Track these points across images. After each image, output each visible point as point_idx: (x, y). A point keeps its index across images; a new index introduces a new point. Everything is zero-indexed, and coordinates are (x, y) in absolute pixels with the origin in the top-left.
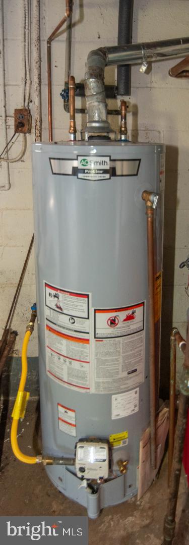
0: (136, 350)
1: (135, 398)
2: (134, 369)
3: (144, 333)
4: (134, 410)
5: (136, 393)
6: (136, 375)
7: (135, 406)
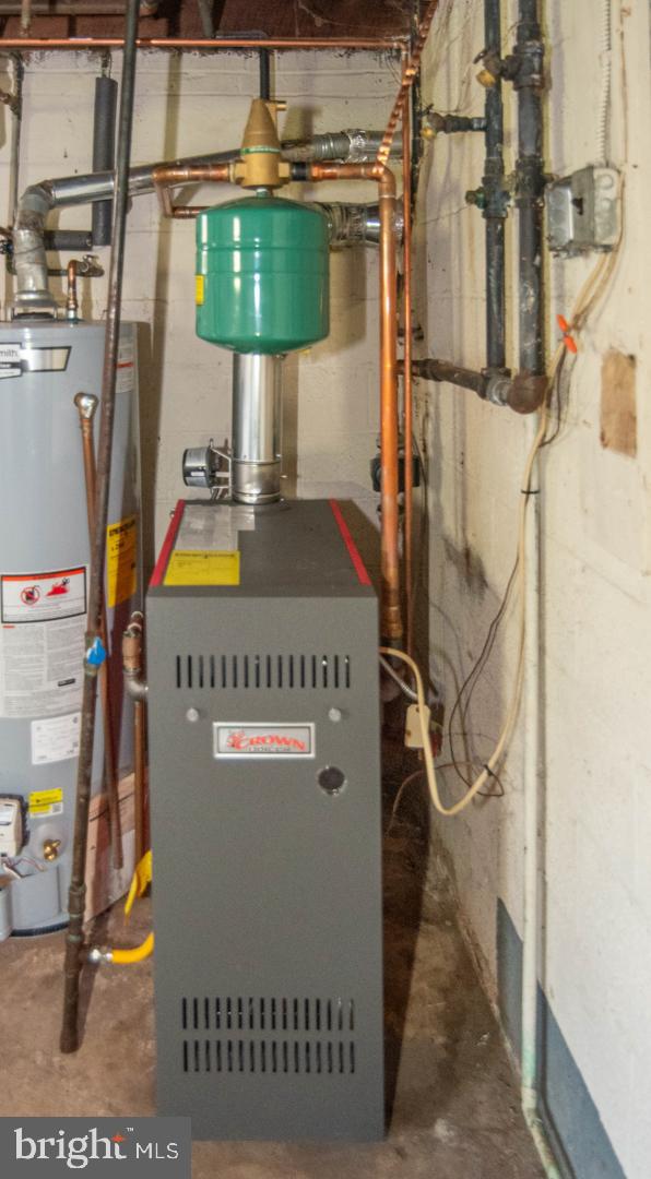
0: (73, 646)
1: (74, 729)
2: (70, 678)
3: (86, 616)
4: (72, 751)
5: (75, 721)
6: (73, 690)
7: (75, 745)
